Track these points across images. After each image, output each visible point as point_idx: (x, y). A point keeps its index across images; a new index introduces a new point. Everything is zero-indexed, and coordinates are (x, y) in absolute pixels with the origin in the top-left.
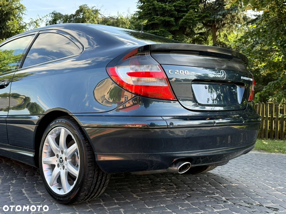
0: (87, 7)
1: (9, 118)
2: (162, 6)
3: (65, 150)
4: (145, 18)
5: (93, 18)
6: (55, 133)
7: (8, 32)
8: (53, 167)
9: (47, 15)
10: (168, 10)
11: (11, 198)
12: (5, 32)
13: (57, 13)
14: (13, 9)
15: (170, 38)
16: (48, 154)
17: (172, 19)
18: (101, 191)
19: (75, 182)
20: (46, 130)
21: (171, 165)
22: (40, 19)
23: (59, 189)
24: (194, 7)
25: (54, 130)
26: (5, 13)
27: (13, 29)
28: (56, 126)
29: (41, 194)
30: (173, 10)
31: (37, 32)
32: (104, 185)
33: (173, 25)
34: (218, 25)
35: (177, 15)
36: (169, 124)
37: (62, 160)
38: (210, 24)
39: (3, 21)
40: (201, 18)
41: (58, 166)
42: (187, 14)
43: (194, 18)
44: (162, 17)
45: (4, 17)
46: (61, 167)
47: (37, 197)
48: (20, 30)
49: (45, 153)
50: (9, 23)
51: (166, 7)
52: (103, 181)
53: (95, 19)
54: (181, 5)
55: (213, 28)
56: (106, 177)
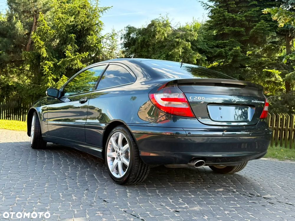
0: (158, 21)
1: (87, 124)
2: (232, 17)
3: (121, 148)
4: (215, 28)
5: (164, 31)
6: (116, 136)
7: (87, 46)
8: (113, 159)
9: (122, 30)
10: (238, 20)
11: (86, 179)
12: (86, 46)
13: (131, 27)
14: (93, 26)
15: (237, 49)
16: (111, 150)
17: (242, 29)
18: (144, 177)
19: (127, 170)
20: (110, 134)
21: (190, 162)
22: (116, 34)
23: (117, 174)
24: (266, 16)
25: (115, 134)
26: (85, 29)
27: (92, 43)
28: (116, 131)
29: (106, 178)
30: (244, 20)
31: (108, 64)
32: (146, 172)
33: (243, 35)
34: (292, 35)
35: (248, 25)
36: (187, 134)
37: (120, 155)
38: (284, 33)
39: (84, 36)
40: (273, 28)
41: (117, 158)
42: (258, 25)
43: (265, 28)
44: (232, 27)
45: (85, 32)
46: (119, 159)
47: (102, 179)
48: (98, 44)
49: (109, 149)
50: (89, 38)
51: (236, 18)
52: (145, 170)
53: (165, 33)
54: (253, 15)
55: (287, 37)
56: (147, 168)
